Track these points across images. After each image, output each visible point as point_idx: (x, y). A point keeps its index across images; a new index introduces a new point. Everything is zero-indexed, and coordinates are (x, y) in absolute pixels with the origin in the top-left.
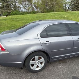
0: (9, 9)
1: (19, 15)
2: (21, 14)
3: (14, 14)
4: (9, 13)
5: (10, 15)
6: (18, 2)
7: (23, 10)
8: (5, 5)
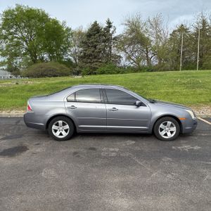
0: (95, 60)
1: (114, 73)
2: (118, 73)
3: (103, 73)
4: (95, 69)
5: (95, 74)
6: (116, 47)
7: (127, 63)
8: (88, 52)
